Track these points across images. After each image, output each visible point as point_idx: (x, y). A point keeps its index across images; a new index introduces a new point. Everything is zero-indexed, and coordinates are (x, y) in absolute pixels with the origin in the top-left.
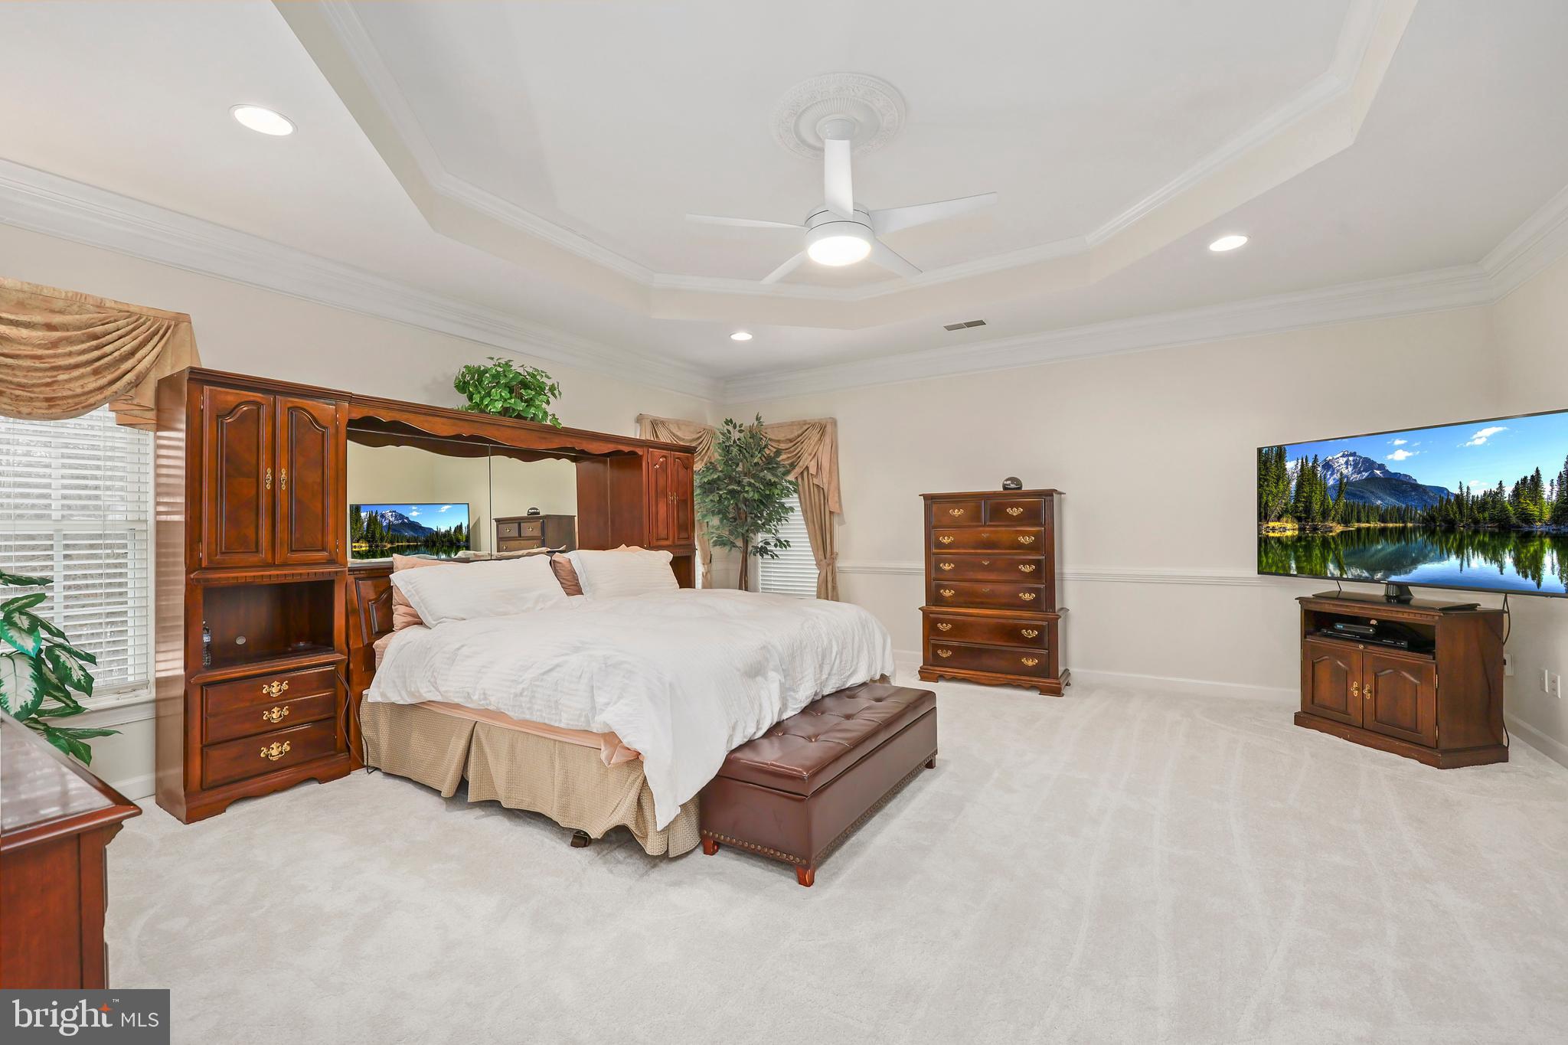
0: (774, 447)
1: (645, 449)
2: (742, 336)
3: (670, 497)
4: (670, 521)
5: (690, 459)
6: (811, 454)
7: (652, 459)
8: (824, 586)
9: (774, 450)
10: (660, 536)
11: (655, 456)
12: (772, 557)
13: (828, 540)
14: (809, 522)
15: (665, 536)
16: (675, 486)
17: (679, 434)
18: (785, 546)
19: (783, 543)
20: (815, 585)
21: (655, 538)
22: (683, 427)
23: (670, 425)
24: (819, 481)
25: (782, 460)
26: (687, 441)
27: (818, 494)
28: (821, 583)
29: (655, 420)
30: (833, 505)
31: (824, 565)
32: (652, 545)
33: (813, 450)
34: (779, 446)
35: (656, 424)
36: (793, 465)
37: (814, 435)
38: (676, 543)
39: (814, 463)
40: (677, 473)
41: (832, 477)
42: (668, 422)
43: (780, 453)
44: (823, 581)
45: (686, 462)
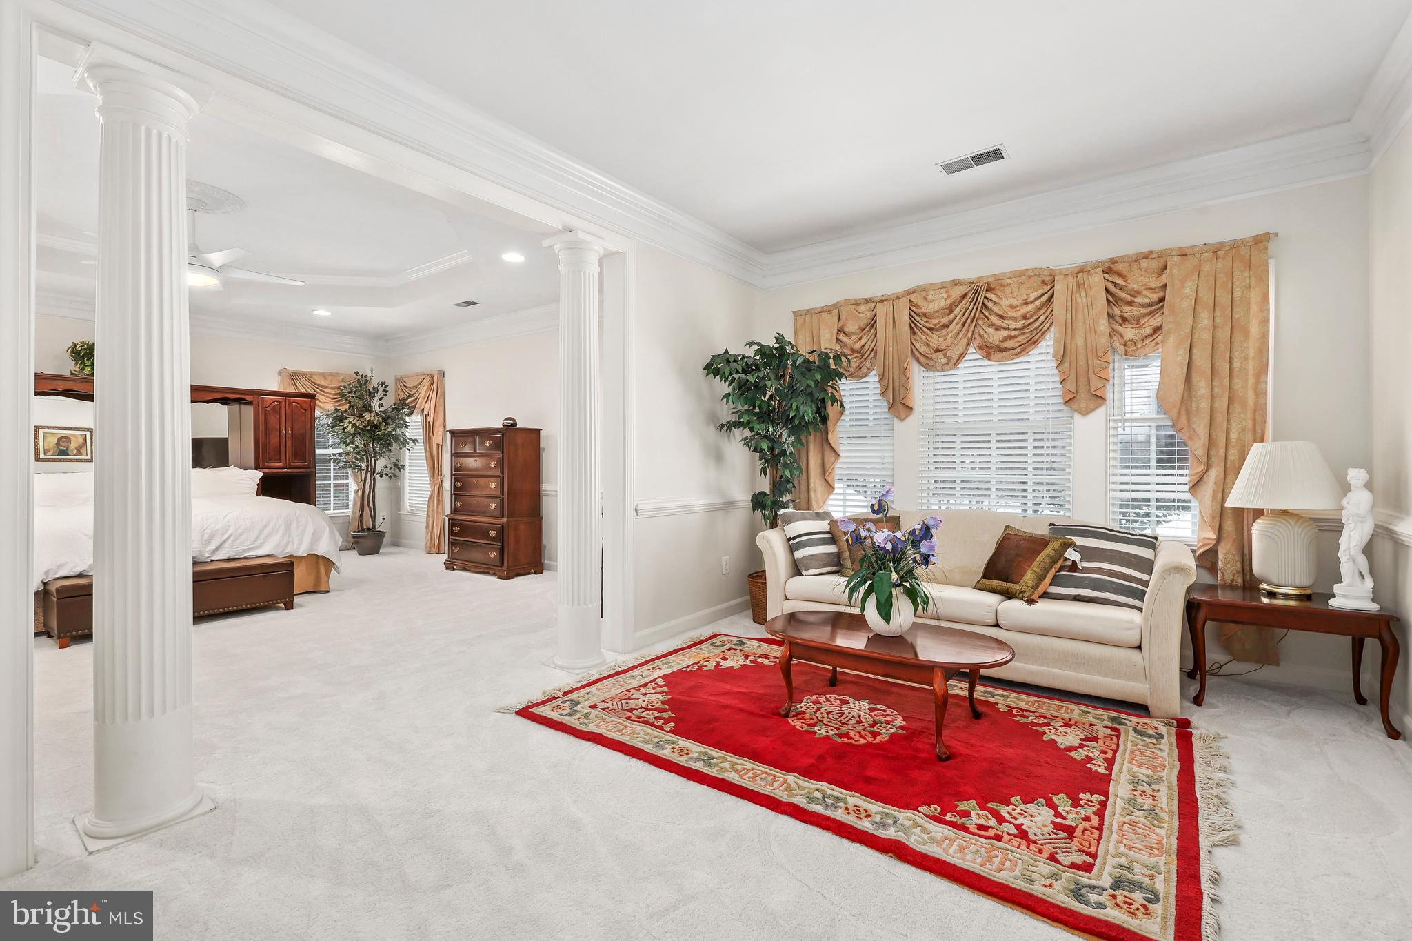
0: (408, 393)
1: (256, 397)
2: (322, 313)
3: (284, 432)
4: (283, 449)
5: (309, 403)
6: (424, 398)
7: (262, 404)
8: (432, 500)
9: (408, 395)
10: (271, 460)
11: (266, 401)
12: (390, 477)
13: (436, 466)
14: (426, 451)
15: (276, 460)
16: (289, 423)
17: (323, 383)
18: (399, 470)
19: (398, 466)
20: (427, 499)
21: (264, 461)
22: (329, 378)
23: (314, 377)
24: (430, 419)
25: (409, 403)
26: (332, 388)
27: (429, 430)
28: (430, 498)
29: (295, 373)
30: (437, 438)
31: (432, 484)
32: (261, 467)
33: (425, 395)
34: (411, 391)
35: (294, 376)
36: (415, 407)
37: (426, 383)
38: (290, 465)
39: (427, 405)
40: (293, 413)
41: (437, 416)
42: (311, 374)
43: (409, 396)
44: (431, 496)
45: (305, 406)
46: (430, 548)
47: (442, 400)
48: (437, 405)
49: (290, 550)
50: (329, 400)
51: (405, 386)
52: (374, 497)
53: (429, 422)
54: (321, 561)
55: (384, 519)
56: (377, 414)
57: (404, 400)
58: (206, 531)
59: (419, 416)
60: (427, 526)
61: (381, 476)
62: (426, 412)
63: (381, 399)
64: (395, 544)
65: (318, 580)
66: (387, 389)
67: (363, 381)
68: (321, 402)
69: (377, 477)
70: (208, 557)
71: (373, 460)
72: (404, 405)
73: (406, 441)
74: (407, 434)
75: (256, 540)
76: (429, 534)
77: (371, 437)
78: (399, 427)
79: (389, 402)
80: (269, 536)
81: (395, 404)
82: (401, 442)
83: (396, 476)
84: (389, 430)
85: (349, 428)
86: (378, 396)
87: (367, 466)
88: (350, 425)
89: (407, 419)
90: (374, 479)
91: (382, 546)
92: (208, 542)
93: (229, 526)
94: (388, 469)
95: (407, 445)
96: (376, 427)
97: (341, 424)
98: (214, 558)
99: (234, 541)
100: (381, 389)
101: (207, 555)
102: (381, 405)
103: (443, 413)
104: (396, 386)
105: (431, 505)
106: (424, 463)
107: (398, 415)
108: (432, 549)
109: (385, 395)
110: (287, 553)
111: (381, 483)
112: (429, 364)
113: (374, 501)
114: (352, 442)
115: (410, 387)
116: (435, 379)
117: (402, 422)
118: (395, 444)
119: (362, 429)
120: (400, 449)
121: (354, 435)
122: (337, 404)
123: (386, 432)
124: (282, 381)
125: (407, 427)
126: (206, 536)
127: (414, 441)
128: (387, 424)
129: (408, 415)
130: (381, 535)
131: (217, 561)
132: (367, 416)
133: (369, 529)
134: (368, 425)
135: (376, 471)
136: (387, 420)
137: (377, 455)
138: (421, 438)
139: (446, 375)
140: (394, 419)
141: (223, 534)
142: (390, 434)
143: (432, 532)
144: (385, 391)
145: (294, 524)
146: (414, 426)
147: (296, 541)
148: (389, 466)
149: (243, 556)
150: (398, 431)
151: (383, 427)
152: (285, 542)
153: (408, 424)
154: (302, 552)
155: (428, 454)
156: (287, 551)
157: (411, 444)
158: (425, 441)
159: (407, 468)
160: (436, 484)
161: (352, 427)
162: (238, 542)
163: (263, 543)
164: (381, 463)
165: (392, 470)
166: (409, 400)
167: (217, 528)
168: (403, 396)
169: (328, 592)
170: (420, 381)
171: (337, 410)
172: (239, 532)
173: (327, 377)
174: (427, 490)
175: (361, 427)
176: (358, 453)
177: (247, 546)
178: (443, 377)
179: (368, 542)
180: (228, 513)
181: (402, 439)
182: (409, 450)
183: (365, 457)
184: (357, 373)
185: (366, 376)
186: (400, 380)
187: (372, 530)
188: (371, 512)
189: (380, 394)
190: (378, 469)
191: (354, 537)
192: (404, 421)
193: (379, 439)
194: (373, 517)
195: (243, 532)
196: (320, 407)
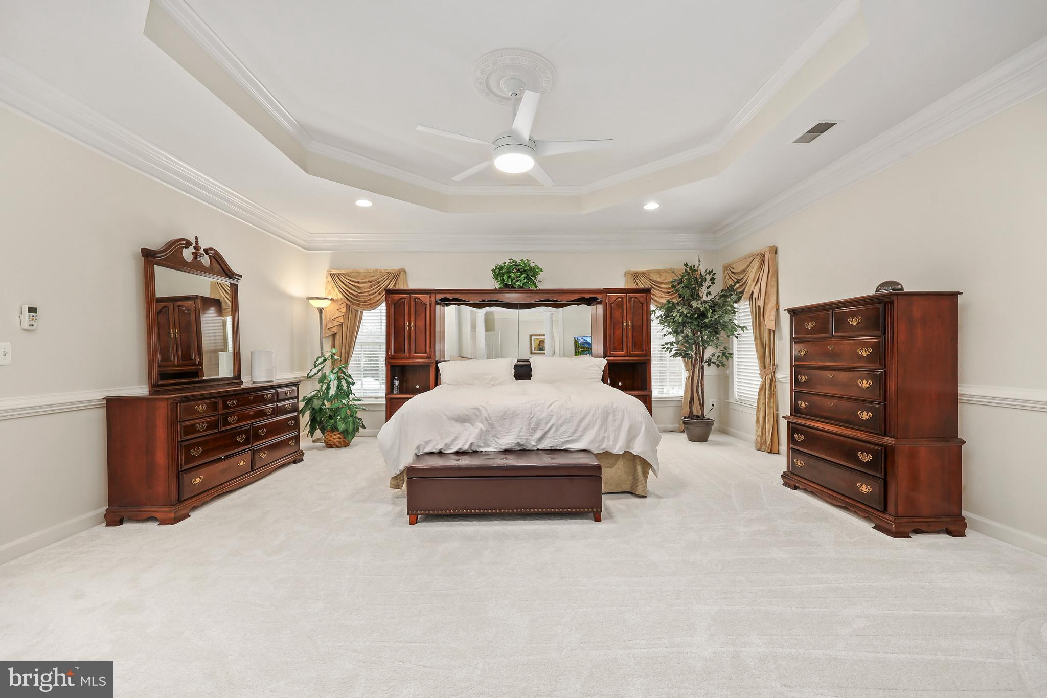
0: (736, 279)
1: (604, 295)
2: (651, 206)
3: (625, 324)
4: (624, 339)
5: (645, 296)
6: (754, 281)
7: (609, 300)
8: (763, 392)
9: (736, 280)
10: (615, 350)
11: (612, 298)
12: (718, 366)
13: (768, 354)
14: (756, 338)
15: (620, 349)
16: (629, 316)
17: (659, 280)
18: (727, 358)
19: (726, 355)
20: (758, 390)
21: (611, 350)
22: (664, 275)
23: (652, 275)
24: (760, 303)
25: (737, 288)
26: (666, 283)
27: (759, 315)
28: (761, 390)
29: (636, 273)
30: (769, 323)
31: (763, 375)
32: (608, 355)
33: (755, 277)
34: (739, 276)
35: (636, 275)
36: (742, 292)
37: (756, 264)
38: (630, 354)
39: (757, 288)
40: (632, 307)
41: (769, 299)
42: (649, 273)
43: (737, 282)
44: (762, 388)
45: (641, 300)
46: (761, 445)
47: (774, 279)
48: (768, 286)
49: (606, 446)
50: (663, 295)
51: (732, 272)
52: (702, 385)
53: (759, 306)
54: (638, 461)
55: (713, 405)
56: (705, 302)
57: (732, 287)
58: (533, 419)
59: (748, 302)
60: (758, 421)
61: (709, 365)
62: (755, 295)
63: (708, 287)
64: (724, 431)
65: (635, 480)
66: (715, 277)
67: (691, 271)
68: (656, 296)
69: (705, 365)
70: (534, 446)
71: (701, 348)
72: (732, 293)
73: (734, 328)
74: (736, 322)
75: (574, 433)
76: (760, 429)
77: (698, 325)
78: (726, 314)
79: (716, 290)
80: (586, 429)
81: (722, 291)
82: (729, 330)
83: (724, 365)
84: (716, 316)
85: (678, 317)
86: (706, 285)
87: (696, 354)
88: (679, 314)
89: (735, 305)
90: (703, 366)
91: (712, 432)
92: (534, 430)
93: (552, 415)
94: (716, 358)
95: (735, 333)
96: (703, 315)
97: (671, 314)
98: (540, 447)
99: (556, 431)
100: (708, 277)
101: (533, 443)
102: (709, 293)
103: (775, 295)
104: (724, 274)
105: (762, 397)
106: (754, 351)
107: (725, 302)
108: (764, 447)
109: (713, 283)
110: (604, 449)
111: (710, 372)
112: (758, 243)
113: (702, 389)
114: (682, 332)
115: (738, 273)
116: (767, 257)
117: (729, 308)
118: (723, 333)
119: (690, 318)
120: (728, 337)
121: (684, 324)
122: (670, 297)
123: (713, 319)
124: (627, 282)
125: (734, 313)
126: (533, 425)
127: (742, 328)
128: (714, 311)
129: (736, 302)
130: (708, 423)
131: (542, 450)
132: (694, 304)
133: (698, 417)
134: (695, 314)
135: (705, 359)
136: (714, 307)
137: (705, 343)
138: (750, 325)
139: (779, 251)
140: (722, 307)
141: (547, 423)
142: (717, 322)
143: (763, 428)
144: (712, 279)
145: (611, 418)
146: (743, 313)
147: (612, 438)
148: (717, 355)
149: (562, 449)
150: (726, 318)
151: (710, 315)
152: (601, 436)
153: (736, 310)
154: (618, 449)
155: (758, 341)
156: (603, 447)
157: (739, 331)
158: (754, 328)
159: (735, 356)
160: (767, 374)
161: (680, 316)
162: (559, 432)
163: (581, 436)
164: (709, 352)
165: (720, 359)
166: (737, 285)
167: (542, 416)
168: (731, 282)
169: (645, 497)
170: (748, 263)
171: (669, 302)
172: (560, 422)
173: (662, 274)
174: (757, 381)
175: (689, 315)
176: (687, 341)
177: (566, 438)
178: (776, 254)
179: (697, 430)
180: (554, 402)
181: (730, 327)
182: (737, 337)
183: (694, 345)
184: (686, 265)
185: (694, 266)
186: (728, 268)
187: (700, 418)
188: (699, 399)
189: (708, 283)
190: (706, 357)
191: (685, 423)
192: (732, 307)
193: (706, 326)
194: (702, 405)
195: (564, 423)
196: (656, 301)
